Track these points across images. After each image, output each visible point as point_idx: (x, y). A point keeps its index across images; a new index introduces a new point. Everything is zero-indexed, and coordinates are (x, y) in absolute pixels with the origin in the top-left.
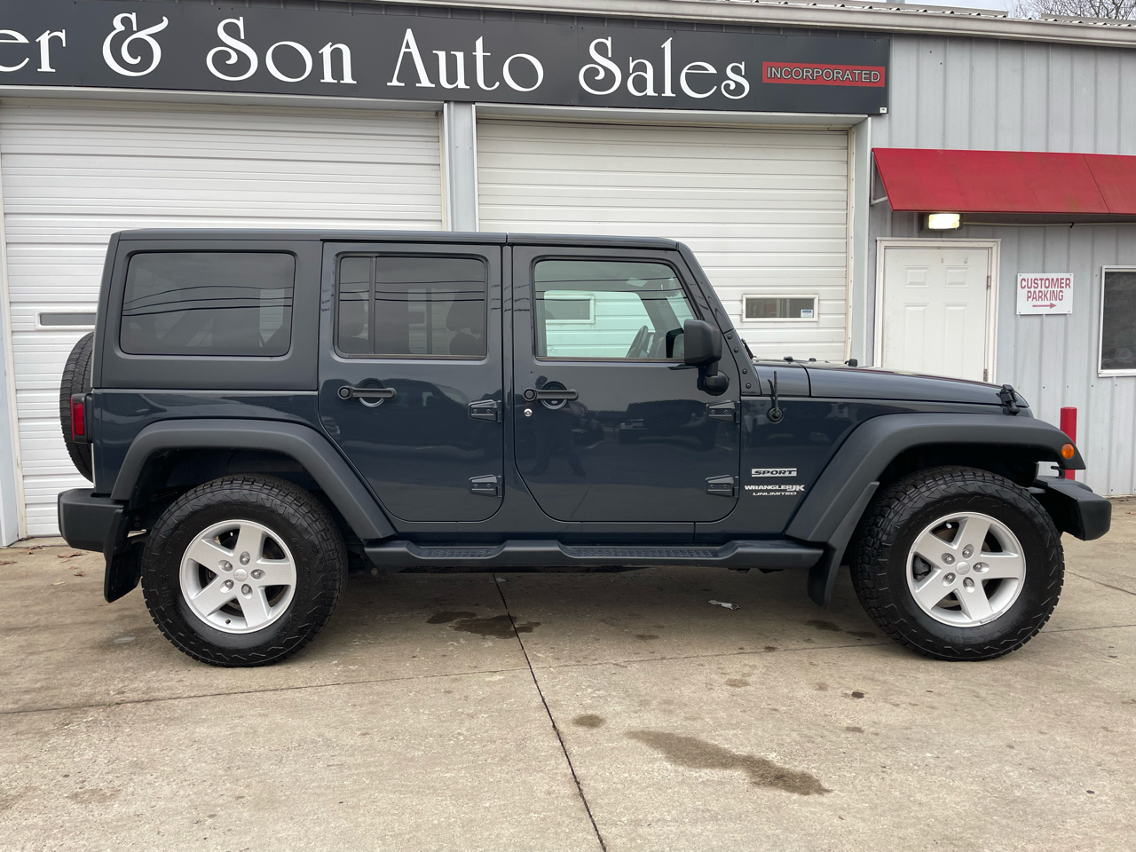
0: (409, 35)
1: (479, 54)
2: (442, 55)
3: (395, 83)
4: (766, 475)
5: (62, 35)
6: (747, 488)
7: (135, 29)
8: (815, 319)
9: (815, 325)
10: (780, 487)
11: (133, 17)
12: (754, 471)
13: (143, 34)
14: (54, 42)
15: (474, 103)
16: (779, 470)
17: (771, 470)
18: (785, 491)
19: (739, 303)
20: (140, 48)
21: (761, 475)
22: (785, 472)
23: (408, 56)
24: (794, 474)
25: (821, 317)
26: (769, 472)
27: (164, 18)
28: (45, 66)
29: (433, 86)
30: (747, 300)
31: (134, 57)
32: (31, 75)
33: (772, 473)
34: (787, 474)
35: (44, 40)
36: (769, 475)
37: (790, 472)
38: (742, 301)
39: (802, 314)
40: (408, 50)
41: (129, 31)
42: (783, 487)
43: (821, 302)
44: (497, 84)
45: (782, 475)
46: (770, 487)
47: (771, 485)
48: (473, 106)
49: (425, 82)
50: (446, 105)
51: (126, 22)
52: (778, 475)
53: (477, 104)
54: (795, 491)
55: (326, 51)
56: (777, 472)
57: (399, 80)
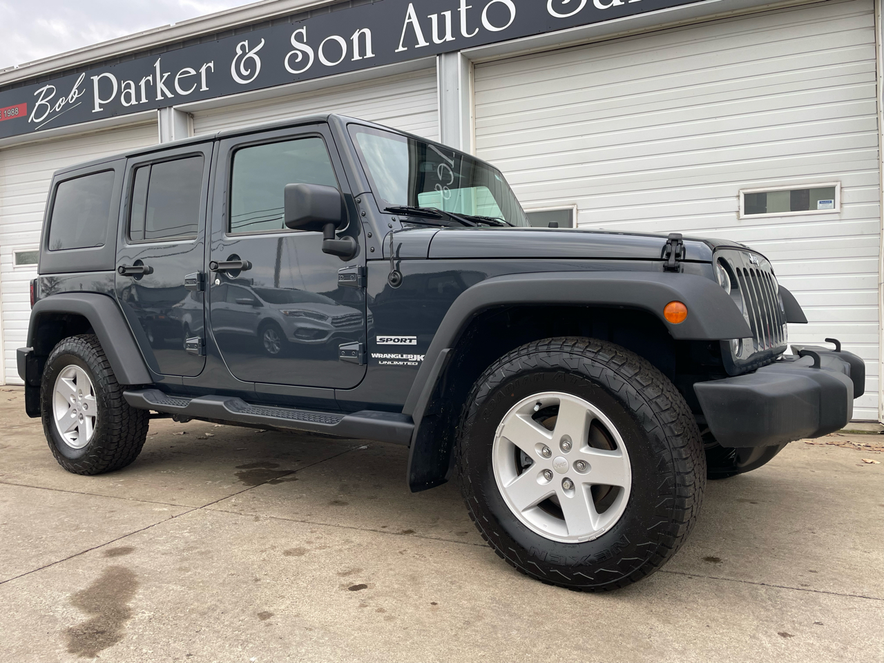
0: (411, 9)
1: (463, 8)
2: (434, 17)
3: (401, 49)
4: (389, 343)
5: (211, 65)
6: (374, 356)
7: (247, 51)
8: (837, 209)
9: (837, 217)
10: (402, 356)
11: (246, 43)
12: (378, 338)
13: (251, 54)
14: (208, 69)
15: (459, 51)
16: (400, 337)
17: (393, 337)
18: (407, 360)
19: (736, 199)
20: (250, 64)
21: (385, 343)
22: (406, 340)
23: (410, 25)
24: (414, 343)
25: (845, 207)
26: (391, 340)
27: (263, 39)
28: (204, 88)
29: (428, 44)
30: (746, 195)
31: (247, 71)
32: (198, 95)
33: (394, 341)
34: (408, 343)
35: (203, 70)
36: (392, 343)
37: (411, 340)
38: (739, 196)
39: (819, 205)
40: (410, 20)
41: (244, 53)
42: (405, 356)
43: (845, 190)
44: (477, 30)
45: (403, 343)
46: (393, 356)
47: (394, 353)
48: (459, 53)
49: (422, 43)
50: (438, 58)
51: (243, 47)
52: (399, 343)
53: (462, 51)
54: (416, 361)
55: (355, 37)
56: (398, 340)
57: (403, 46)
